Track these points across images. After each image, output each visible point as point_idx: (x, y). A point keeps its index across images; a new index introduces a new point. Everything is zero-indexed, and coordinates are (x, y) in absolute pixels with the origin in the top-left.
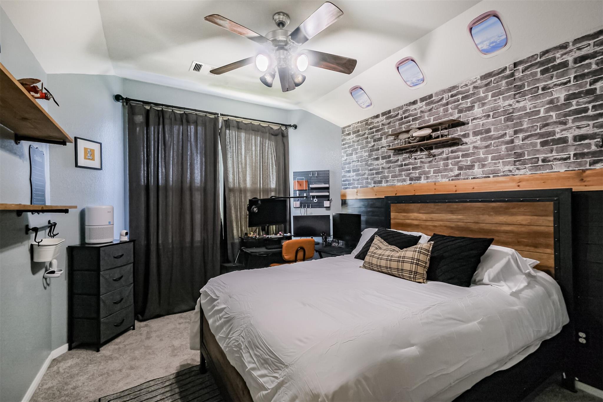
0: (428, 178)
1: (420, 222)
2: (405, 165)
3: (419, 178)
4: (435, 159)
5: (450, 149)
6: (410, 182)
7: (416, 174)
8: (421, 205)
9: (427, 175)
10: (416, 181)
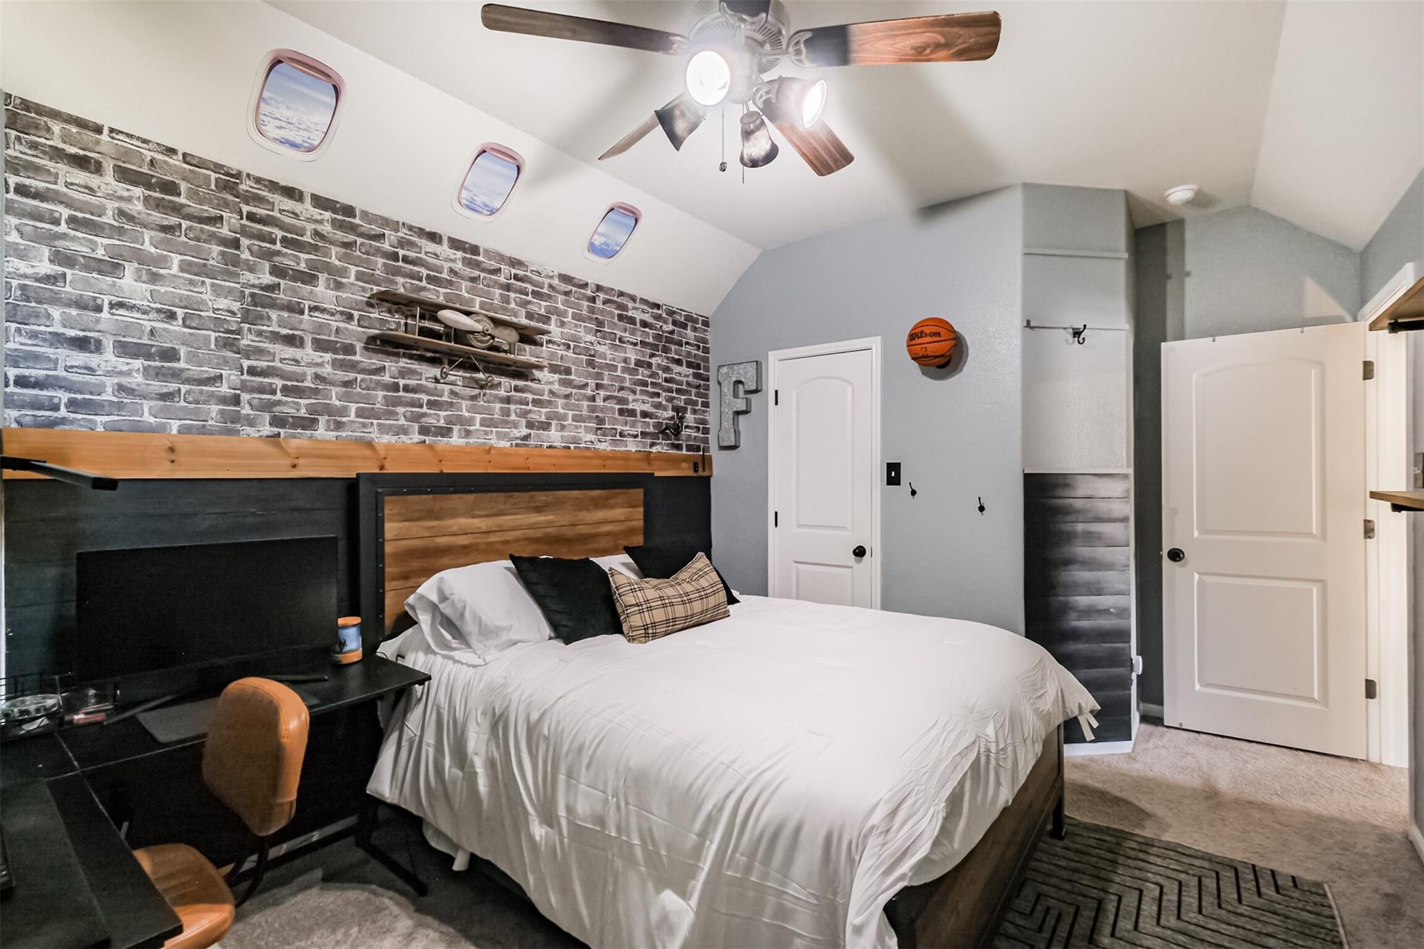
0: (468, 433)
1: (474, 538)
2: (407, 389)
3: (445, 432)
4: (484, 395)
5: (514, 382)
6: (423, 437)
7: (439, 418)
8: (475, 498)
9: (468, 428)
10: (439, 438)
